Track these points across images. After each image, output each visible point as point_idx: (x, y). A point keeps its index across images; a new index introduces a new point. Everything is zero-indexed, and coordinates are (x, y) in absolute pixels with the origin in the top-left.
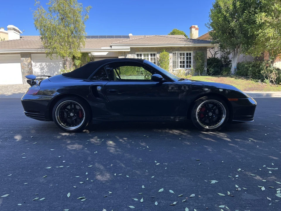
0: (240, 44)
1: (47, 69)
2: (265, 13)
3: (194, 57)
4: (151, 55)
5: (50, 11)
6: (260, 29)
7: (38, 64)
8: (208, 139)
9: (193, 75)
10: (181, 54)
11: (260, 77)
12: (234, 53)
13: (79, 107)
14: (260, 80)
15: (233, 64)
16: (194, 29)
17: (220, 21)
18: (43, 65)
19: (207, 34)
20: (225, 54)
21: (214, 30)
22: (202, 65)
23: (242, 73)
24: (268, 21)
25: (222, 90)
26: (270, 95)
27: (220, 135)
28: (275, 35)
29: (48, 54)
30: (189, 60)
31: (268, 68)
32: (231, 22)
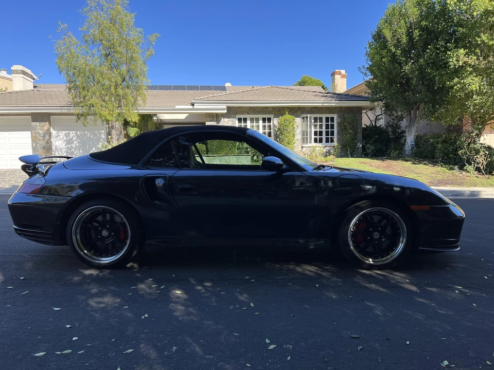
0: (421, 102)
1: (79, 143)
2: (464, 50)
3: (339, 124)
4: (264, 120)
5: (86, 41)
6: (456, 77)
7: (62, 134)
8: (373, 286)
9: (338, 157)
10: (316, 119)
11: (457, 161)
12: (409, 118)
13: (120, 219)
14: (456, 167)
15: (409, 138)
16: (340, 76)
17: (384, 63)
18: (72, 136)
19: (361, 84)
20: (393, 119)
21: (374, 78)
22: (353, 139)
23: (424, 154)
24: (469, 62)
25: (398, 189)
26: (476, 194)
27: (396, 277)
28: (482, 87)
29: (79, 116)
30: (330, 130)
31: (472, 146)
32: (404, 65)
